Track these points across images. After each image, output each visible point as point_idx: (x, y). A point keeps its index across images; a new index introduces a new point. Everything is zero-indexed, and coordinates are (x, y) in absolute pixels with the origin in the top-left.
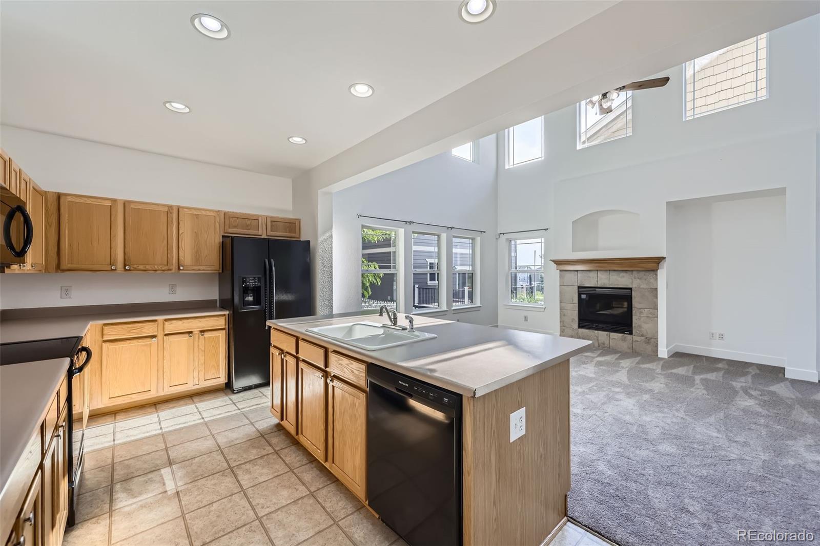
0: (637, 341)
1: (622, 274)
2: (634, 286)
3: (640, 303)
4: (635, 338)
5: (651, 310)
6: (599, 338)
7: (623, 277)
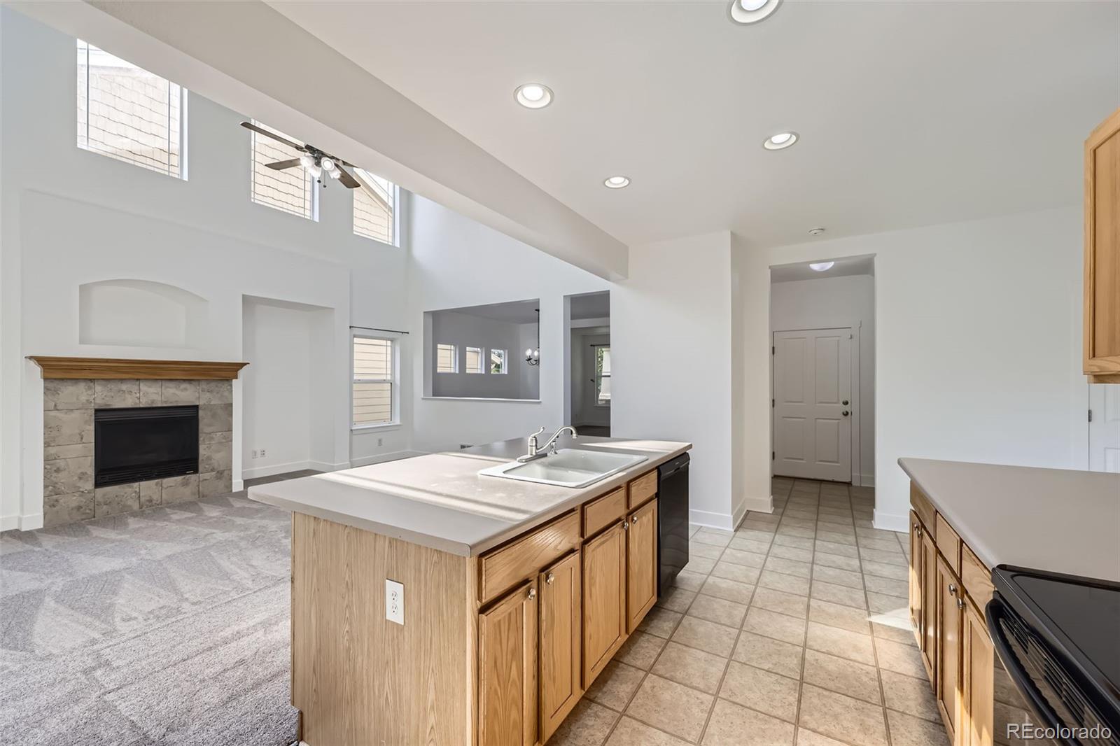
0: (206, 480)
1: (184, 385)
2: (201, 403)
3: (210, 425)
4: (202, 476)
5: (224, 433)
6: (141, 495)
7: (186, 389)
